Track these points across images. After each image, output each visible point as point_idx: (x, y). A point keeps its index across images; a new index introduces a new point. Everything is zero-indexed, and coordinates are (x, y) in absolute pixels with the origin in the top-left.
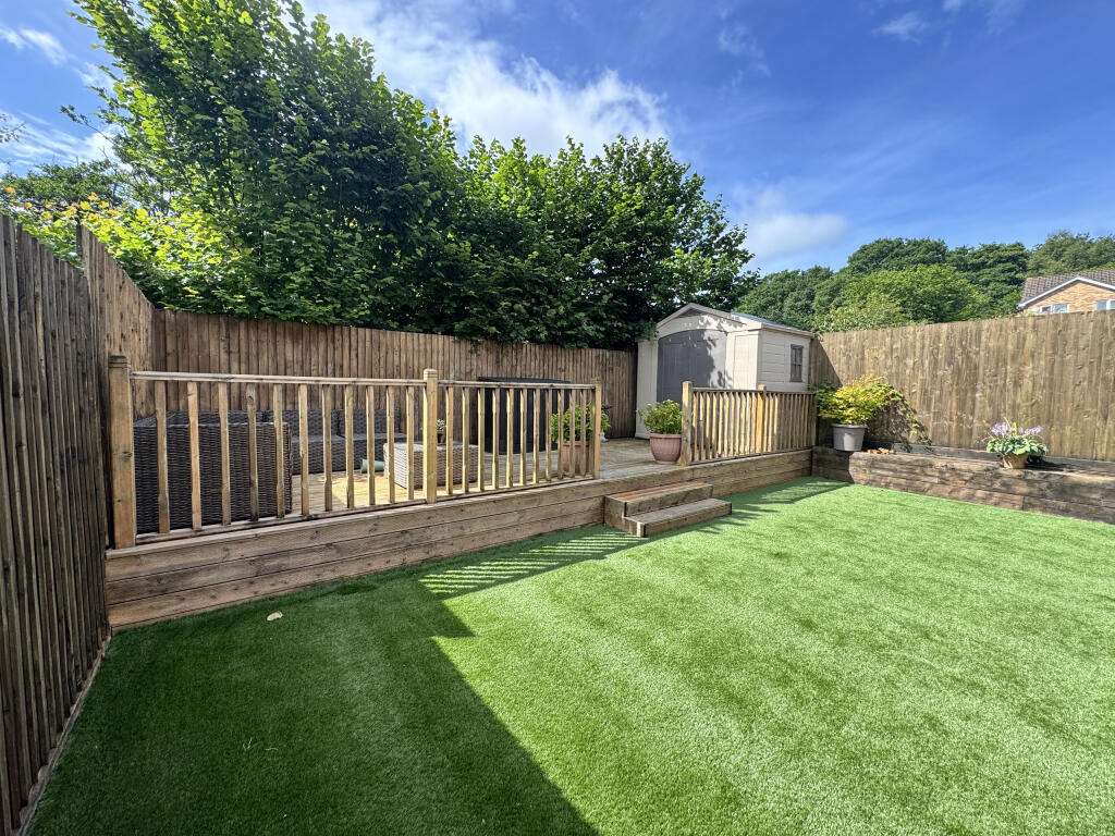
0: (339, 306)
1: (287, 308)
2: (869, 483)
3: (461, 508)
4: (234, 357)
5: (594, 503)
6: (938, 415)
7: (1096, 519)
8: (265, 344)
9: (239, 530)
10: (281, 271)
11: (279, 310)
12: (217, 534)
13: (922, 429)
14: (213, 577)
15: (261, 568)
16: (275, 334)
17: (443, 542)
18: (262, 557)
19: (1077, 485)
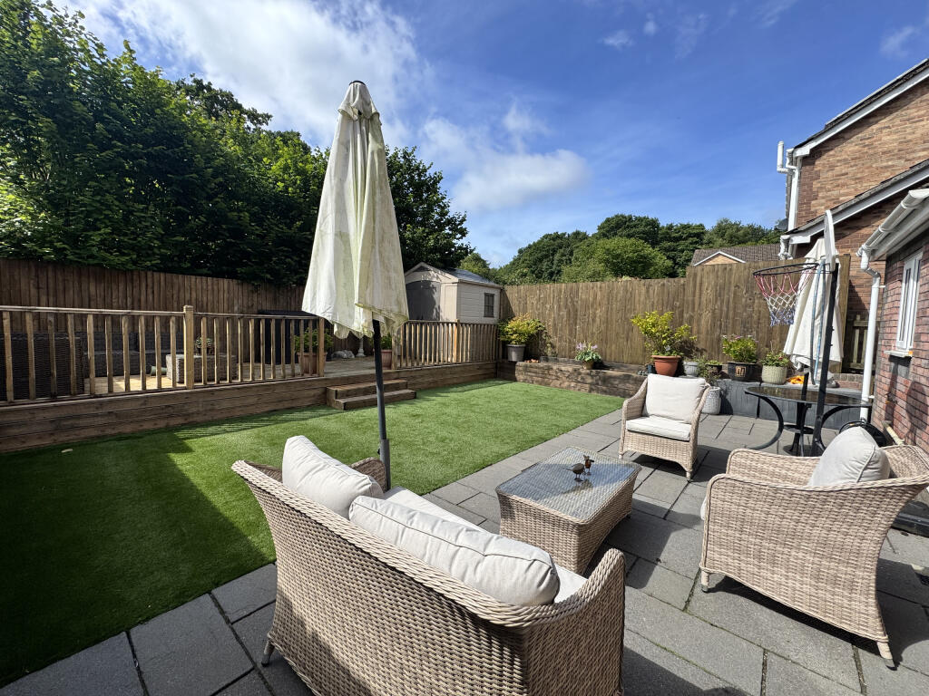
0: (135, 256)
1: (89, 257)
2: (525, 381)
3: (212, 392)
4: (43, 291)
5: (319, 392)
6: (560, 341)
7: (616, 395)
8: (71, 283)
9: (42, 402)
10: (84, 230)
11: (83, 258)
12: (25, 404)
13: (553, 347)
14: (23, 430)
15: (58, 425)
16: (80, 275)
17: (198, 413)
18: (60, 419)
19: (610, 377)
